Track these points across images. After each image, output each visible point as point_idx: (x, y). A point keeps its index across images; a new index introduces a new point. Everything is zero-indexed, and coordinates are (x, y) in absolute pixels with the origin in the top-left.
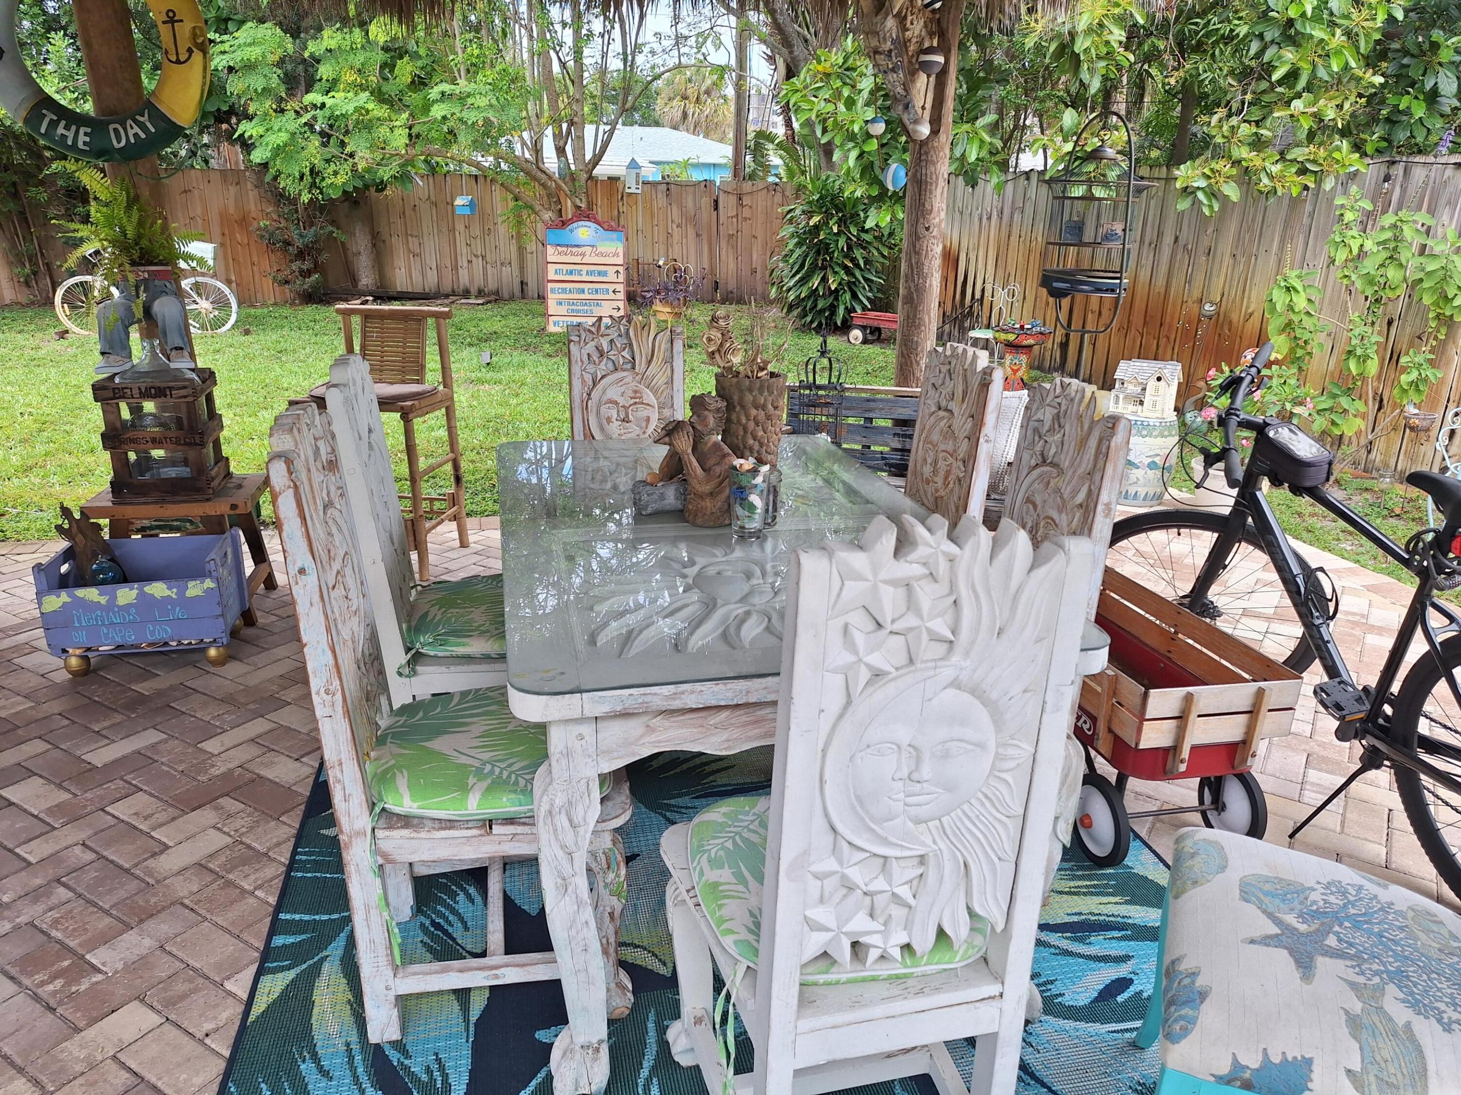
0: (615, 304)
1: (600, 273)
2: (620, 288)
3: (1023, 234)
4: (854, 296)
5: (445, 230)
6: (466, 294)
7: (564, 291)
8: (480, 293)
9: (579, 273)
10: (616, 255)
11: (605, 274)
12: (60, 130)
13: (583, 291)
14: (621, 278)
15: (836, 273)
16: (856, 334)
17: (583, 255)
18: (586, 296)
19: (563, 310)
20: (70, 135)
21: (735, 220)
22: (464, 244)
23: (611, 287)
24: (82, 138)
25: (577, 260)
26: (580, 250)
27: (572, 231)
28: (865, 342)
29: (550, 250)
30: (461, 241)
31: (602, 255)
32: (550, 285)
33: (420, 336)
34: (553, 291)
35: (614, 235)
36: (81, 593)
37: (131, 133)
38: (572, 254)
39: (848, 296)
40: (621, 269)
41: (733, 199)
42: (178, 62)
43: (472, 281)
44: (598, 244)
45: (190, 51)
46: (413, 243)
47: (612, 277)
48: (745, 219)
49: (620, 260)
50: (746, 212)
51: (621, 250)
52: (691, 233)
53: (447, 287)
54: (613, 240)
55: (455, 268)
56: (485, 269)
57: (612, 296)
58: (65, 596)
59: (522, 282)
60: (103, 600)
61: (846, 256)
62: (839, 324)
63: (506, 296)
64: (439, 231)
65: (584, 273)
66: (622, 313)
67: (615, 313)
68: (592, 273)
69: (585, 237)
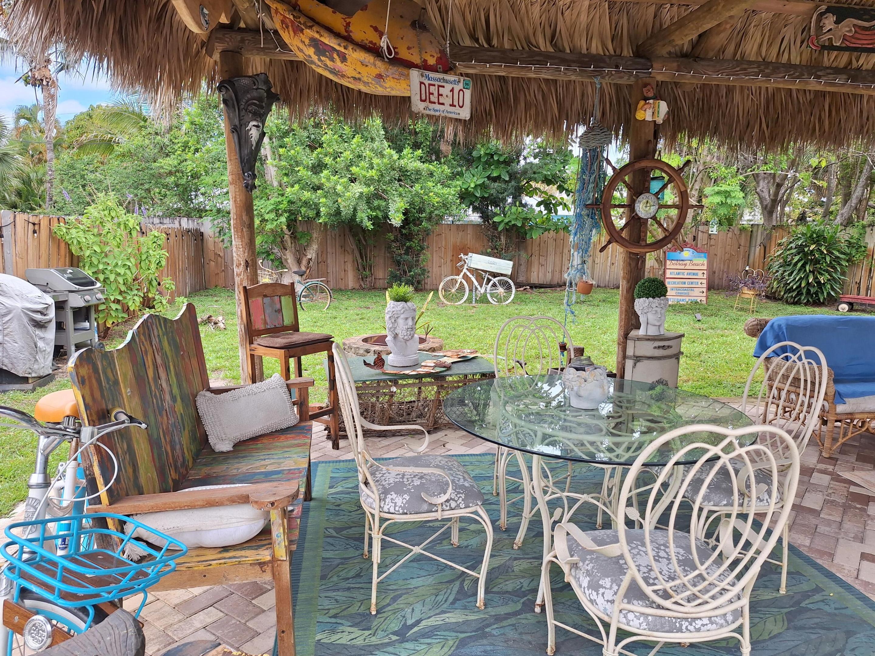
0: (701, 290)
1: (694, 274)
2: (704, 281)
4: (831, 286)
5: (558, 253)
7: (674, 283)
9: (683, 274)
10: (703, 265)
11: (697, 274)
13: (685, 283)
14: (705, 277)
15: (823, 274)
16: (843, 307)
17: (686, 265)
18: (686, 286)
19: (675, 293)
23: (700, 281)
25: (683, 267)
26: (684, 262)
27: (680, 253)
28: (848, 311)
29: (668, 262)
31: (696, 265)
32: (668, 280)
34: (669, 283)
35: (703, 255)
38: (680, 264)
40: (705, 272)
44: (693, 259)
47: (700, 276)
49: (705, 267)
51: (705, 262)
53: (555, 282)
54: (702, 257)
57: (700, 285)
61: (829, 266)
64: (555, 253)
65: (686, 274)
66: (705, 294)
67: (701, 294)
68: (690, 274)
69: (687, 256)
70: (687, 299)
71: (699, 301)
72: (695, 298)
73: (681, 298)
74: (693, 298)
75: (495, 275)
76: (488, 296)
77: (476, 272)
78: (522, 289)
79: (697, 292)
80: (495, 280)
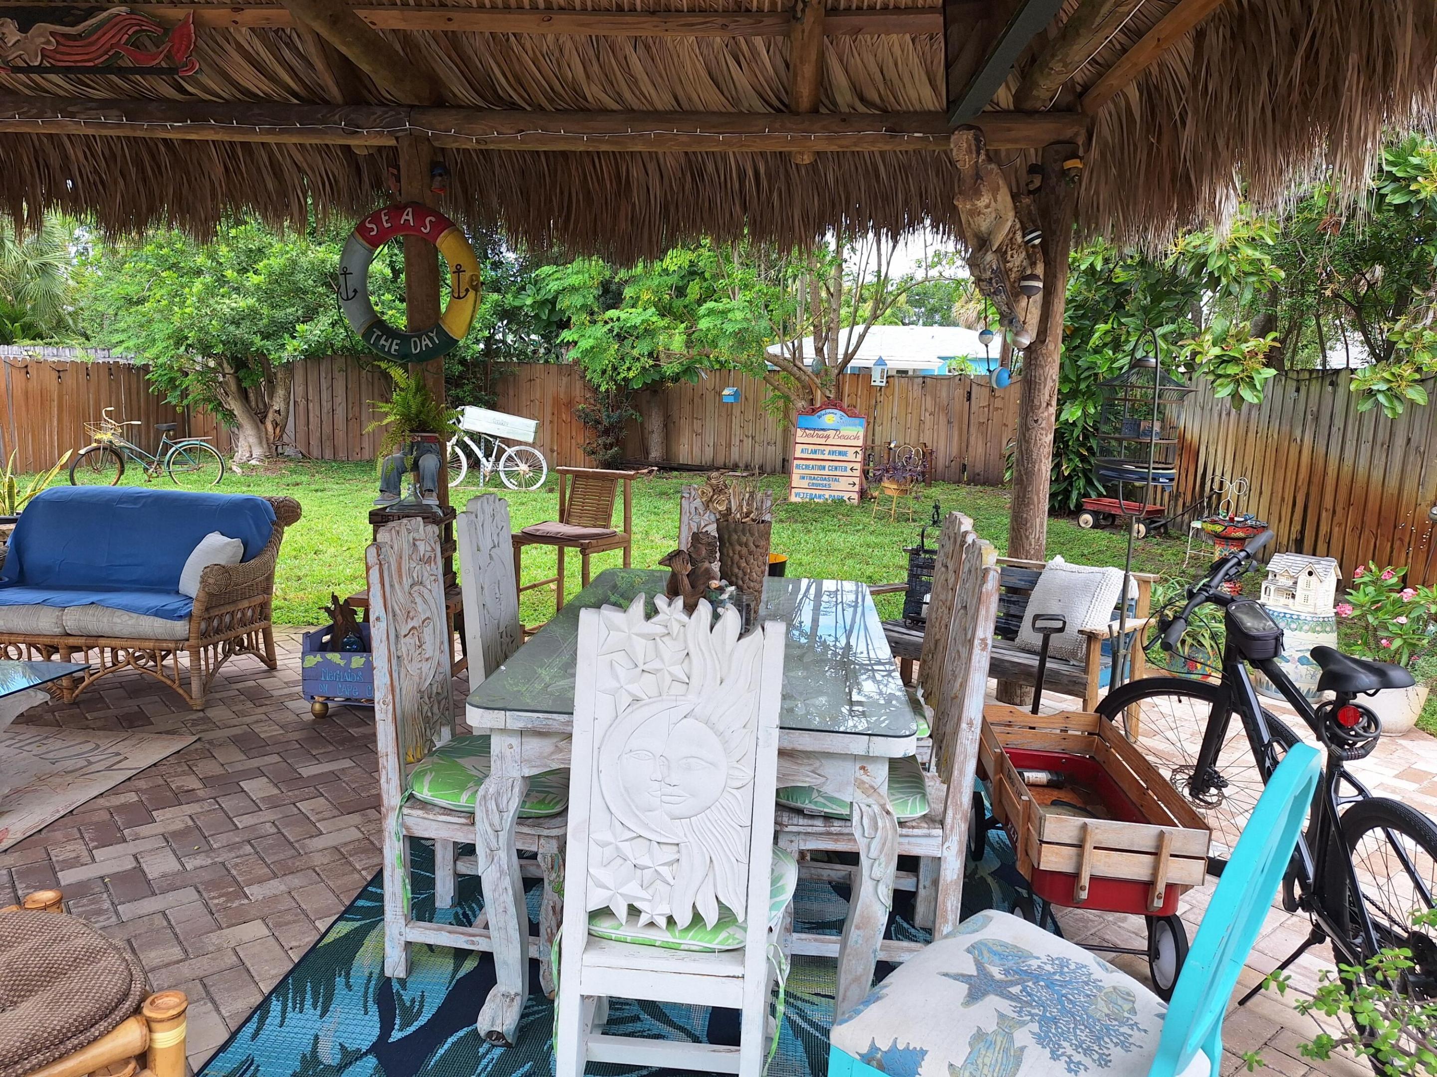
0: (851, 480)
1: (840, 453)
2: (858, 466)
3: (1260, 430)
4: (1089, 482)
5: (724, 414)
6: (735, 468)
7: (807, 467)
8: (747, 467)
9: (823, 452)
10: (856, 438)
11: (844, 454)
12: (382, 342)
13: (824, 468)
14: (859, 458)
15: (1070, 460)
16: (1087, 518)
17: (828, 437)
18: (826, 472)
19: (805, 483)
20: (387, 344)
21: (986, 409)
22: (738, 427)
23: (850, 465)
24: (394, 347)
25: (822, 441)
26: (825, 433)
27: (820, 417)
28: (1093, 527)
29: (799, 432)
30: (736, 423)
31: (844, 437)
32: (796, 462)
33: (611, 494)
34: (798, 467)
35: (857, 421)
36: (330, 656)
37: (424, 343)
38: (818, 436)
39: (1082, 482)
40: (860, 450)
41: (986, 392)
42: (459, 298)
43: (741, 456)
44: (842, 428)
45: (467, 290)
46: (697, 424)
47: (851, 456)
48: (997, 409)
49: (860, 443)
50: (998, 403)
51: (861, 434)
52: (943, 420)
53: (720, 461)
54: (855, 425)
55: (729, 445)
56: (753, 447)
57: (849, 473)
58: (318, 658)
59: (784, 460)
60: (342, 663)
61: (1083, 445)
62: (1072, 507)
63: (768, 470)
64: (720, 416)
65: (827, 452)
66: (857, 488)
67: (850, 488)
68: (834, 453)
69: (830, 422)
70: (827, 494)
71: (846, 498)
72: (841, 494)
73: (818, 492)
74: (836, 494)
75: (508, 442)
76: (502, 475)
77: (476, 437)
78: (646, 471)
79: (843, 484)
80: (510, 451)
